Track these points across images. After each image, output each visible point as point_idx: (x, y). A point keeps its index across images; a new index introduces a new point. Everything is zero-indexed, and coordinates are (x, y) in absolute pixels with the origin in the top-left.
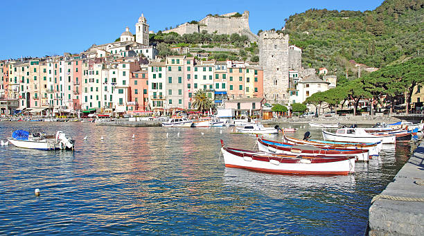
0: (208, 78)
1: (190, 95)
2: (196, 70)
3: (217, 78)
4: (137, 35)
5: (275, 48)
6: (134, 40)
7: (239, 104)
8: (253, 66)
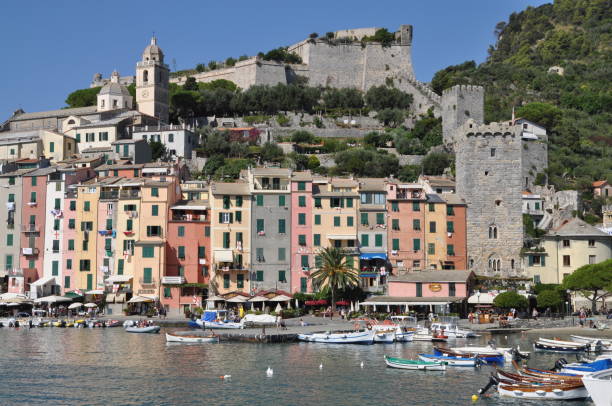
0: (344, 221)
1: (305, 260)
2: (318, 205)
3: (365, 222)
4: (139, 92)
5: (492, 155)
6: (130, 105)
7: (419, 285)
8: (446, 195)
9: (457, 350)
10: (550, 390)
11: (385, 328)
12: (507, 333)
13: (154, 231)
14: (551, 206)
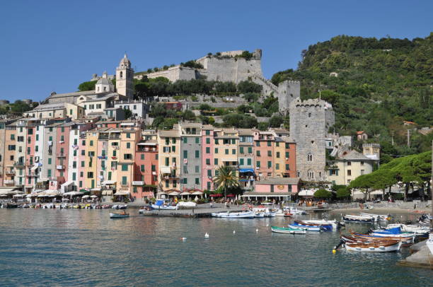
0: (230, 152)
1: (209, 173)
2: (217, 143)
3: (242, 152)
4: (117, 83)
5: (310, 116)
6: (113, 90)
7: (272, 186)
8: (284, 138)
9: (306, 222)
10: (377, 247)
11: (260, 209)
12: (323, 211)
13: (128, 156)
14: (337, 144)
